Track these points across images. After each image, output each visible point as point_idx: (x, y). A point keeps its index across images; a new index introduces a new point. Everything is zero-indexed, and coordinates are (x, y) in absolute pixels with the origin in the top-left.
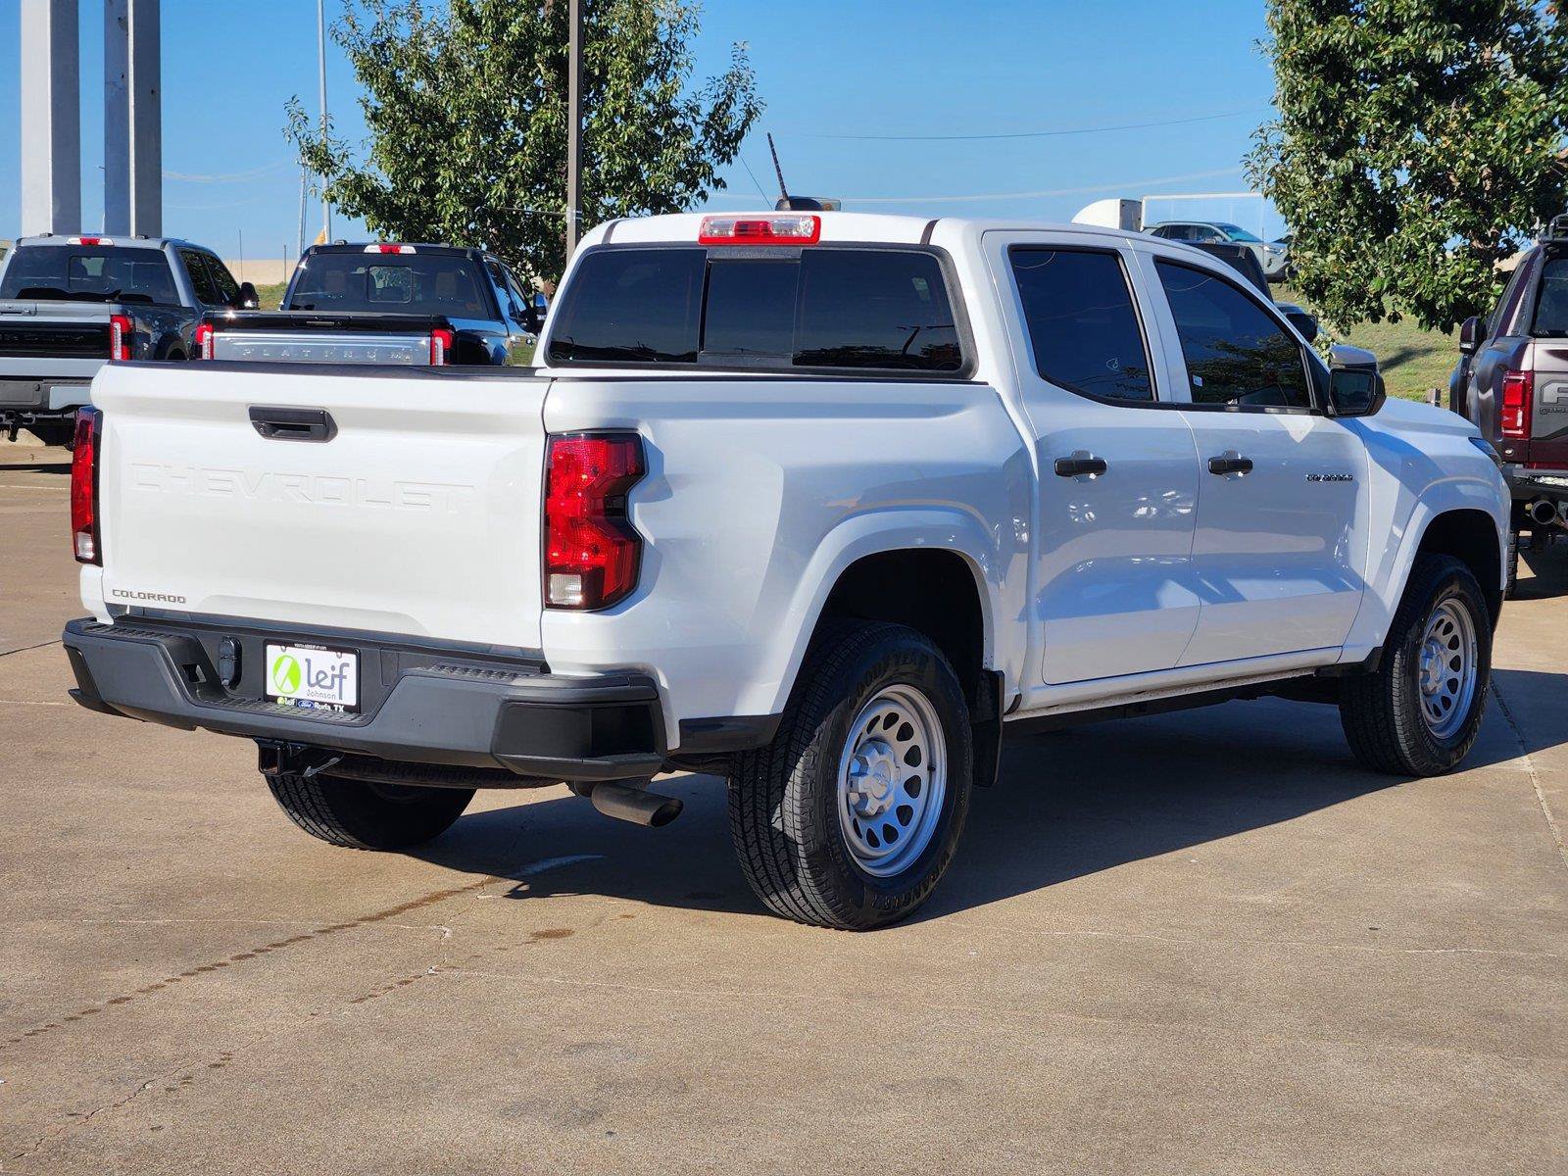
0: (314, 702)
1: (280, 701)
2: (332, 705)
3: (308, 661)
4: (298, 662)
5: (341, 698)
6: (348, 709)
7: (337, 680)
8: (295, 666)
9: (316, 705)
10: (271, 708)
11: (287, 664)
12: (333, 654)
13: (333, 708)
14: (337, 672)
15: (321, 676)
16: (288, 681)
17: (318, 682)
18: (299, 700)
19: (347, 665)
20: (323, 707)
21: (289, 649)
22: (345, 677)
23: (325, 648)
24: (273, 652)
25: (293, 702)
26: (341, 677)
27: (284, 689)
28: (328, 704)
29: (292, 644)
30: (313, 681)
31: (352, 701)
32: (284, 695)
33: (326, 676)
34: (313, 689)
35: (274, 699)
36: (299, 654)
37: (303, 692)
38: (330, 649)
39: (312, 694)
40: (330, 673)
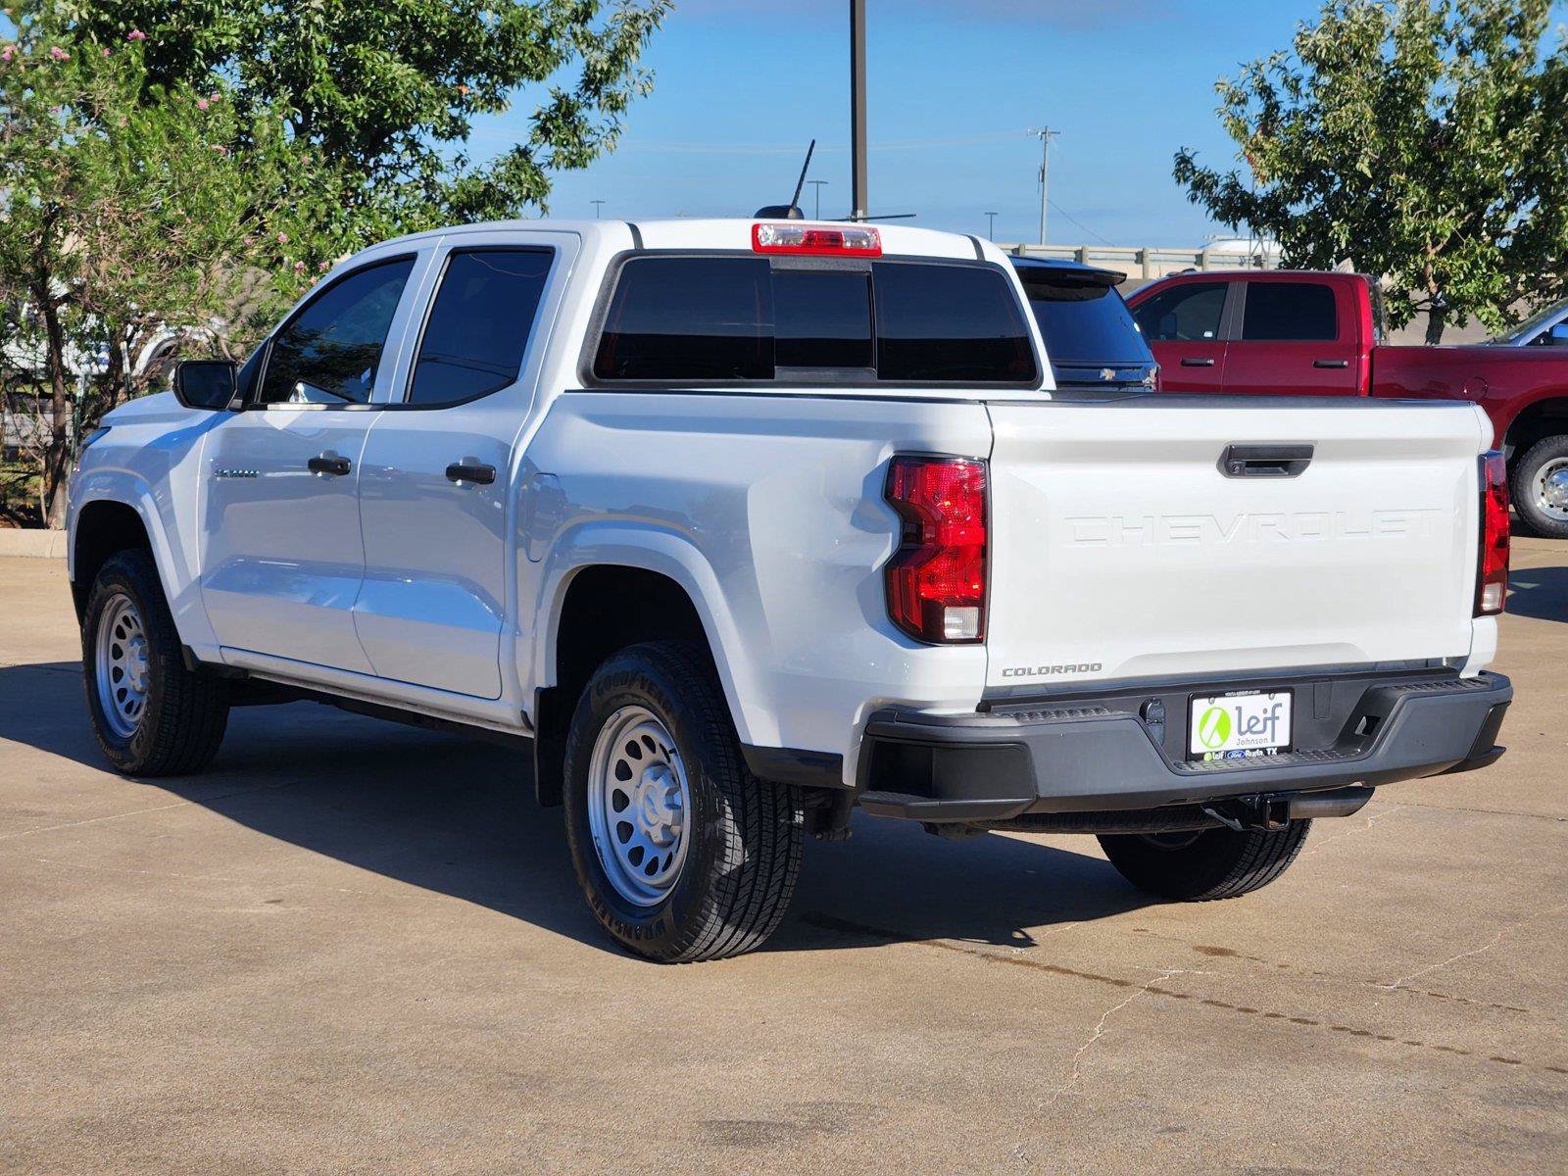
0: (1244, 750)
1: (1207, 758)
2: (1264, 750)
3: (1239, 709)
4: (1228, 712)
5: (1273, 740)
6: (1281, 750)
7: (1269, 723)
8: (1224, 715)
9: (1247, 753)
10: (1197, 766)
11: (1216, 716)
12: (1266, 696)
13: (1266, 753)
14: (1269, 715)
15: (1253, 721)
16: (1216, 734)
17: (1250, 729)
18: (1228, 752)
19: (1280, 705)
20: (1254, 754)
21: (1219, 701)
22: (1278, 718)
23: (1258, 691)
24: (1200, 706)
25: (1221, 755)
26: (1274, 718)
27: (1212, 743)
28: (1260, 749)
29: (1222, 695)
30: (1244, 728)
31: (1285, 742)
32: (1211, 750)
33: (1258, 721)
34: (1242, 738)
35: (1200, 757)
36: (1227, 703)
37: (1233, 743)
38: (1263, 692)
39: (1243, 743)
40: (1261, 717)
